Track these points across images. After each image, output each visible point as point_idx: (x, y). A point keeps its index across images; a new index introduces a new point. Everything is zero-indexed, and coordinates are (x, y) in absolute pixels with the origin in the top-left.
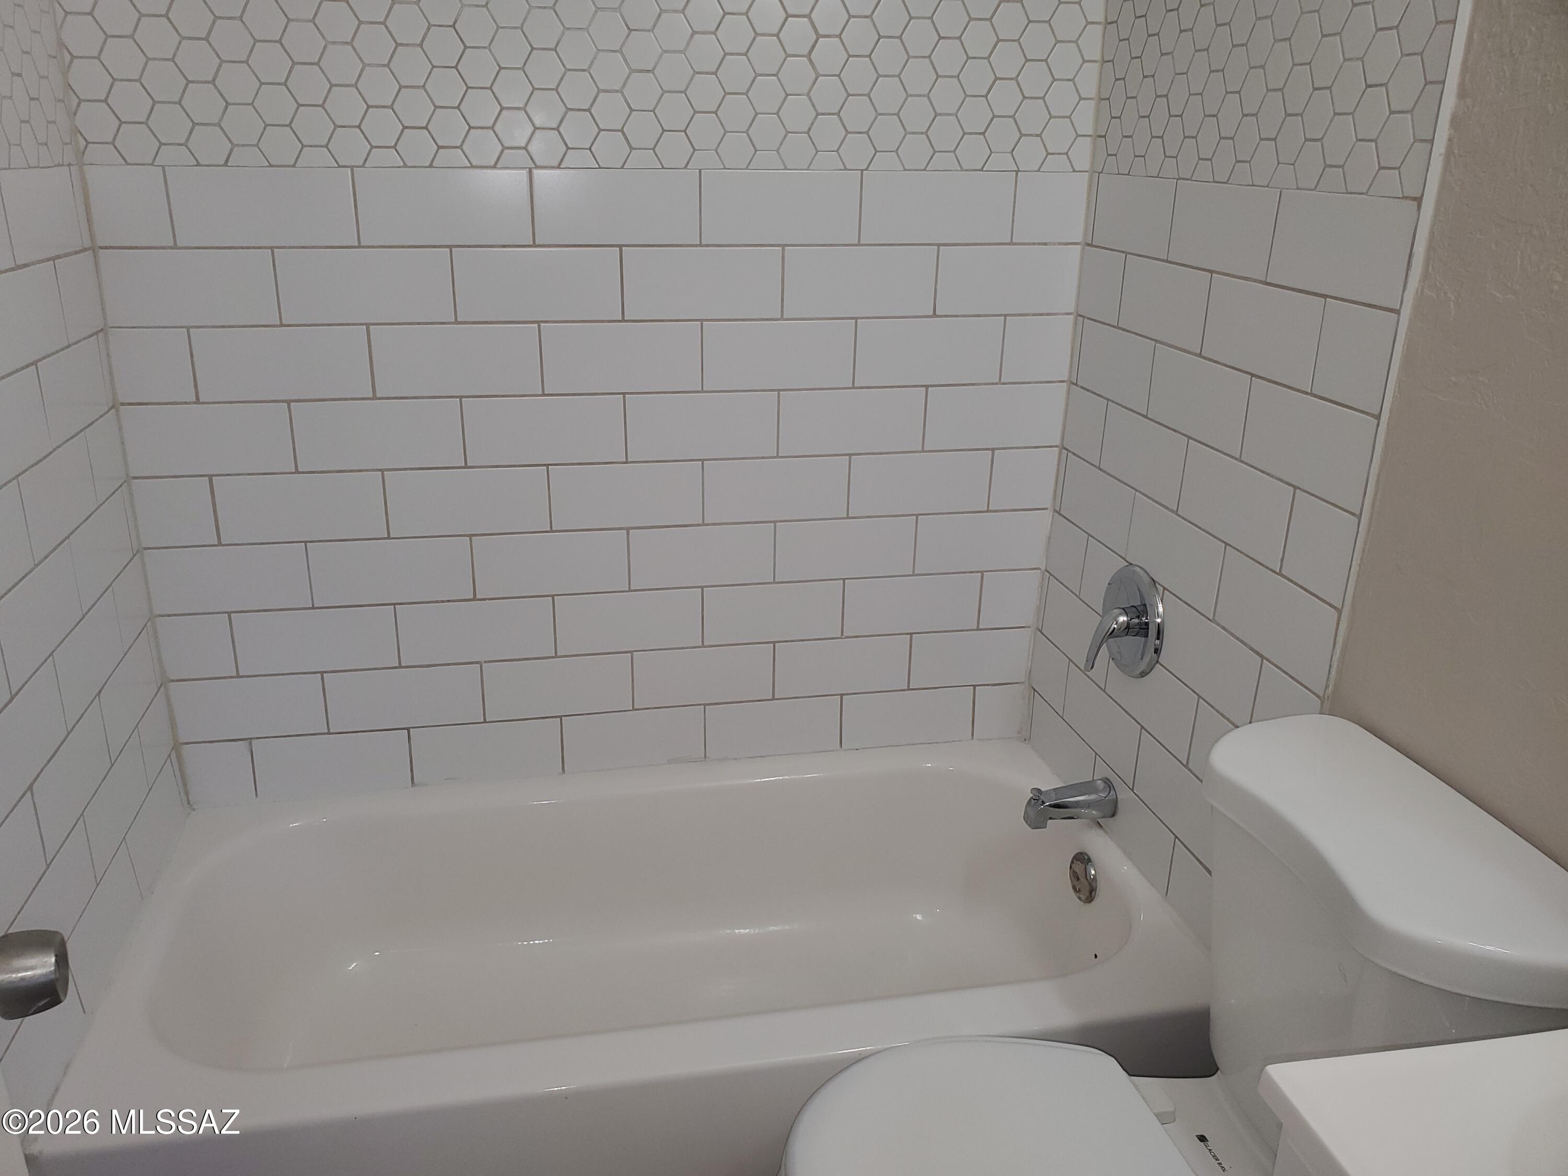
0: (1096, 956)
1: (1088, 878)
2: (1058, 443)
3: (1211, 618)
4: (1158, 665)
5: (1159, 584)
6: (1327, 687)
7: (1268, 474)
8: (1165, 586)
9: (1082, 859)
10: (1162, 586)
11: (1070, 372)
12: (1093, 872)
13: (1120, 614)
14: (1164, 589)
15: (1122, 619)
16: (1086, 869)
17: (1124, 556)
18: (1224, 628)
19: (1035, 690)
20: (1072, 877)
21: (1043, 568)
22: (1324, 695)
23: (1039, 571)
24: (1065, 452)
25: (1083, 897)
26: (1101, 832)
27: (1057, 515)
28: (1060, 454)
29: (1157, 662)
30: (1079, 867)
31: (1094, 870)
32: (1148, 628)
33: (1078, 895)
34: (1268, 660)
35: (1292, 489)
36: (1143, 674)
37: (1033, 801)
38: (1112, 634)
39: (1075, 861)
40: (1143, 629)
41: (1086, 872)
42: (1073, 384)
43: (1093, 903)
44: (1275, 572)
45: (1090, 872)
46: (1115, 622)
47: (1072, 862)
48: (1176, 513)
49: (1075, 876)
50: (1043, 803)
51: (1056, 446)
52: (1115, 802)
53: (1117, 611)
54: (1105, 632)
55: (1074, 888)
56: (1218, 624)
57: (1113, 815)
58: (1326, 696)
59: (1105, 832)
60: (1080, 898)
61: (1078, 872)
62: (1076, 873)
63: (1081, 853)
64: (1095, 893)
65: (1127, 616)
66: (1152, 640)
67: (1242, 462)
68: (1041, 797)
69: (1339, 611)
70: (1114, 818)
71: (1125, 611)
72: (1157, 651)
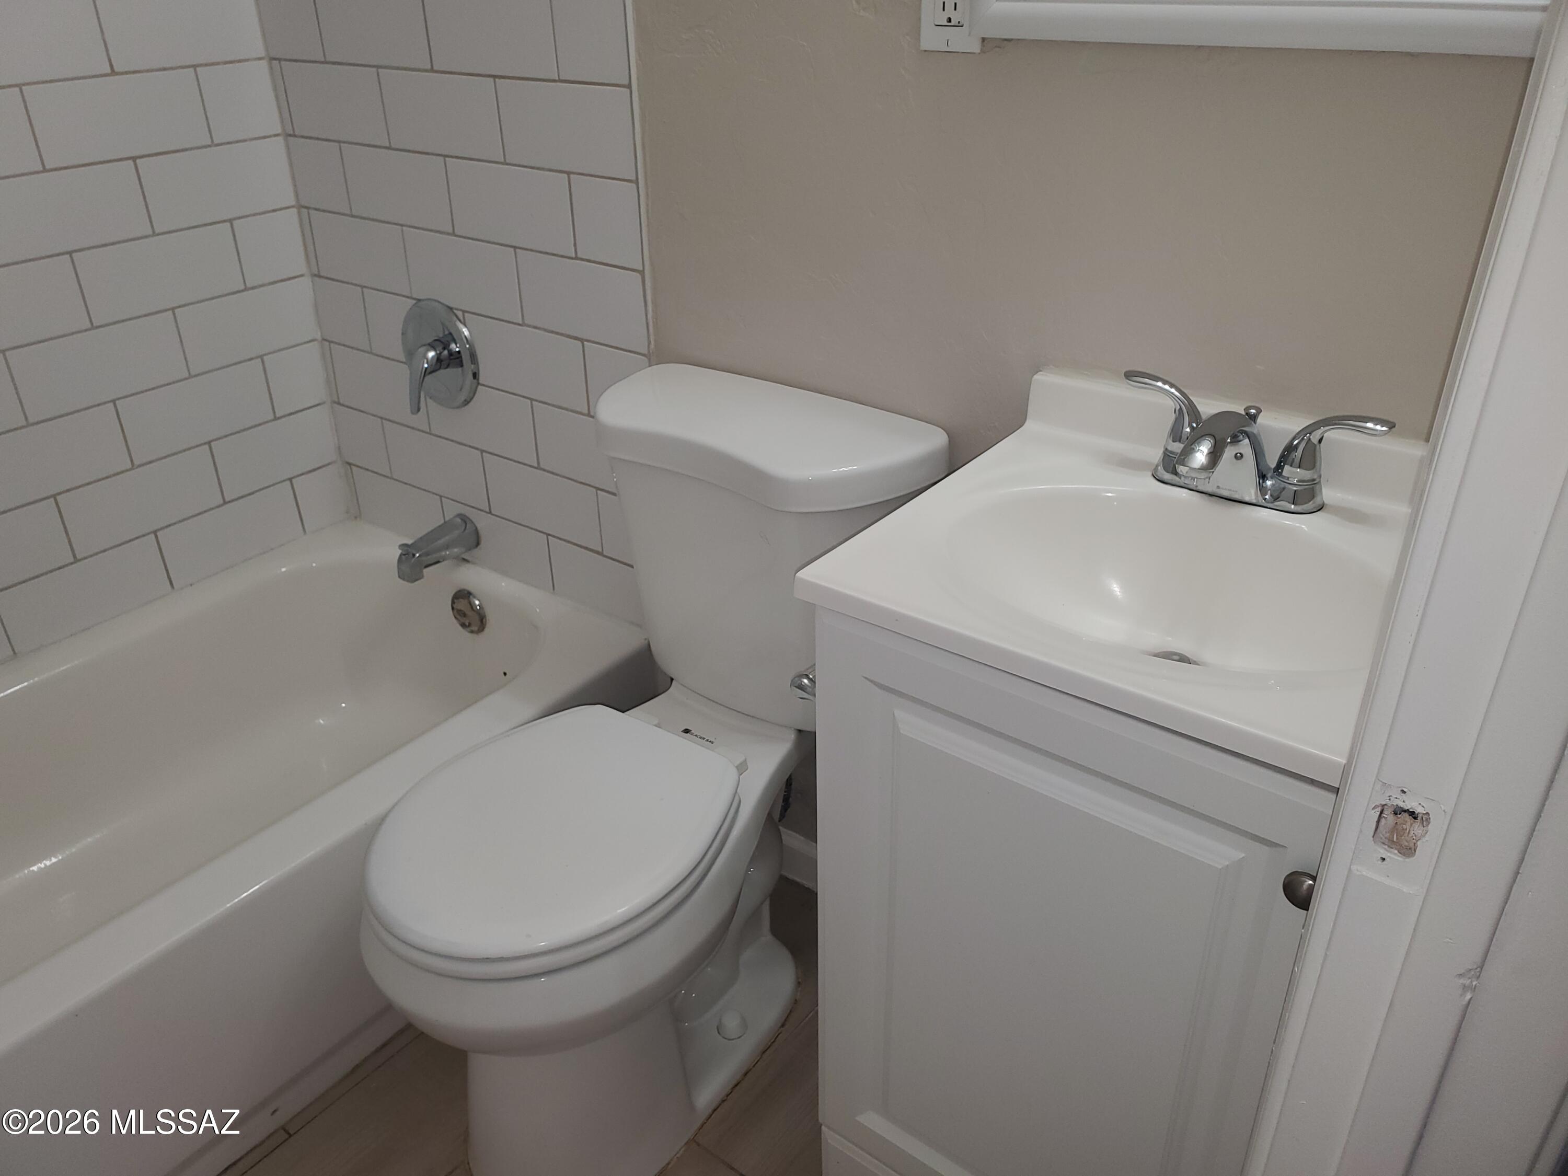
0: (505, 674)
1: (474, 608)
2: (293, 203)
3: (521, 323)
4: (480, 387)
5: (457, 309)
6: (649, 343)
7: (538, 169)
8: (463, 309)
9: (462, 596)
10: (461, 310)
11: (282, 122)
12: (477, 602)
13: (428, 351)
14: (464, 312)
15: (431, 354)
16: (470, 604)
17: (409, 295)
18: (535, 327)
19: (350, 464)
20: (458, 617)
21: (319, 337)
22: (649, 351)
23: (316, 342)
24: (304, 211)
25: (475, 628)
26: (468, 565)
27: (316, 279)
28: (299, 213)
29: (478, 384)
30: (462, 605)
31: (479, 600)
32: (461, 357)
33: (469, 629)
34: (588, 341)
35: (566, 175)
36: (467, 402)
37: (403, 557)
38: (427, 372)
39: (455, 601)
40: (455, 360)
41: (472, 606)
42: (290, 135)
43: (486, 630)
44: (572, 258)
45: (475, 604)
46: (425, 361)
47: (453, 602)
48: (454, 234)
49: (459, 614)
50: (414, 555)
51: (293, 207)
52: (477, 532)
53: (422, 350)
54: (419, 374)
55: (463, 625)
56: (529, 326)
57: (478, 544)
58: (651, 352)
59: (474, 563)
60: (472, 632)
61: (462, 609)
62: (460, 610)
63: (460, 591)
64: (486, 620)
65: (435, 350)
66: (469, 367)
67: (507, 164)
68: (410, 550)
69: (642, 273)
70: (479, 547)
71: (432, 347)
72: (475, 375)
